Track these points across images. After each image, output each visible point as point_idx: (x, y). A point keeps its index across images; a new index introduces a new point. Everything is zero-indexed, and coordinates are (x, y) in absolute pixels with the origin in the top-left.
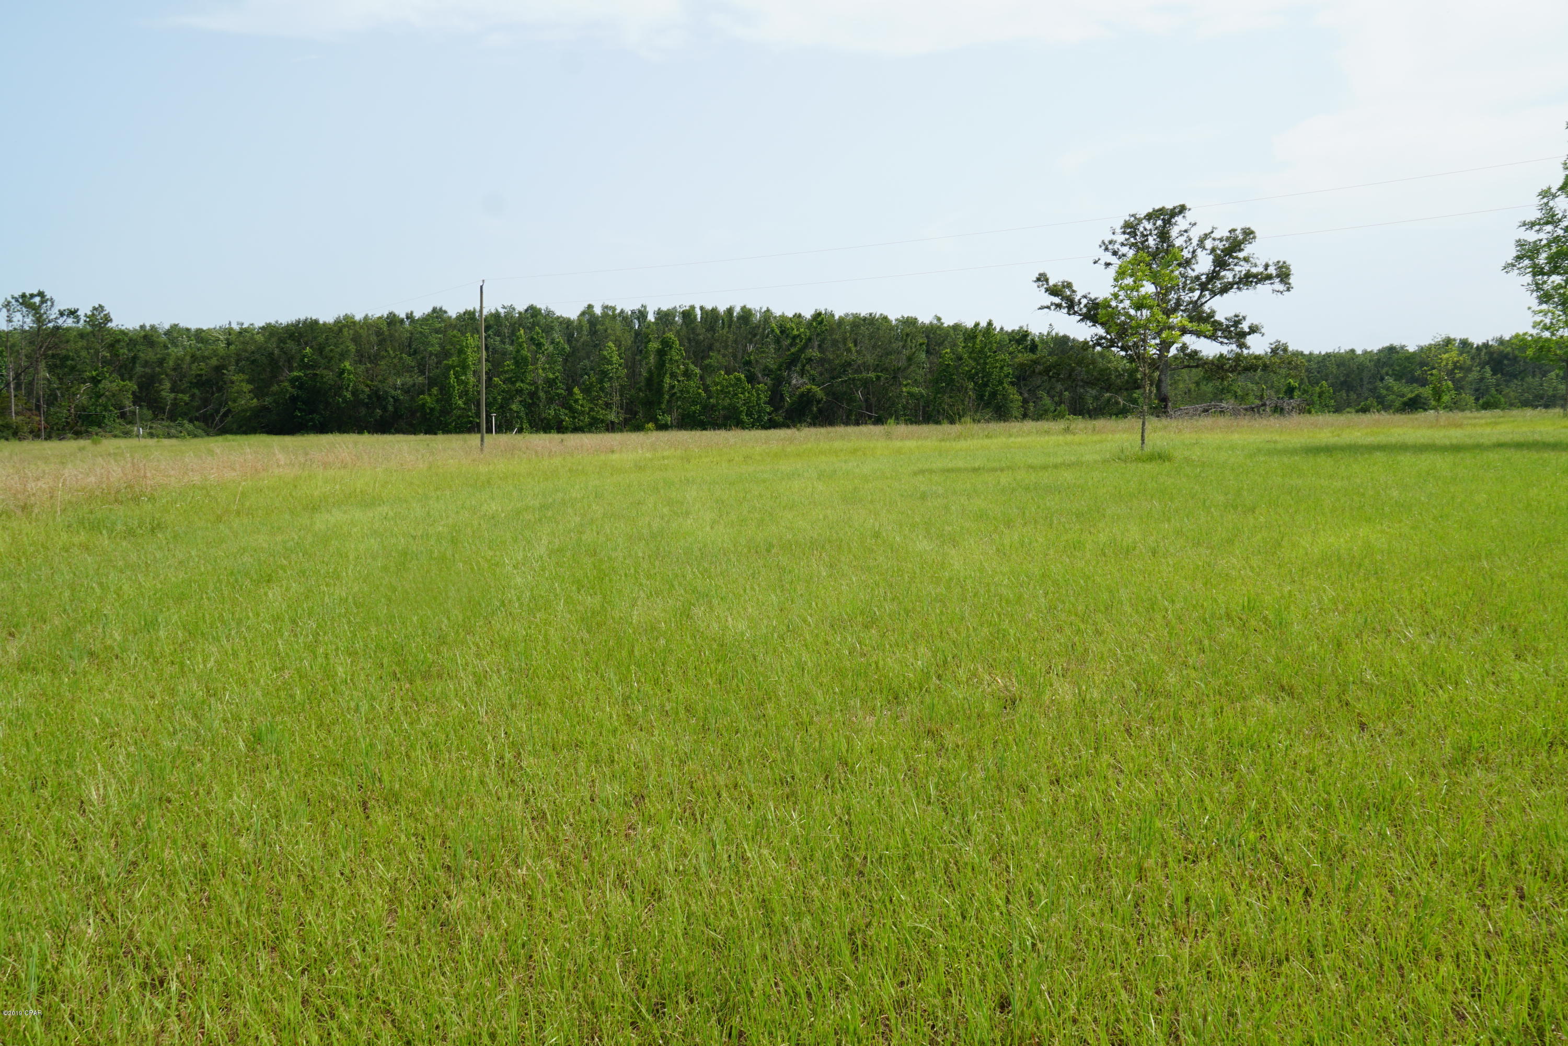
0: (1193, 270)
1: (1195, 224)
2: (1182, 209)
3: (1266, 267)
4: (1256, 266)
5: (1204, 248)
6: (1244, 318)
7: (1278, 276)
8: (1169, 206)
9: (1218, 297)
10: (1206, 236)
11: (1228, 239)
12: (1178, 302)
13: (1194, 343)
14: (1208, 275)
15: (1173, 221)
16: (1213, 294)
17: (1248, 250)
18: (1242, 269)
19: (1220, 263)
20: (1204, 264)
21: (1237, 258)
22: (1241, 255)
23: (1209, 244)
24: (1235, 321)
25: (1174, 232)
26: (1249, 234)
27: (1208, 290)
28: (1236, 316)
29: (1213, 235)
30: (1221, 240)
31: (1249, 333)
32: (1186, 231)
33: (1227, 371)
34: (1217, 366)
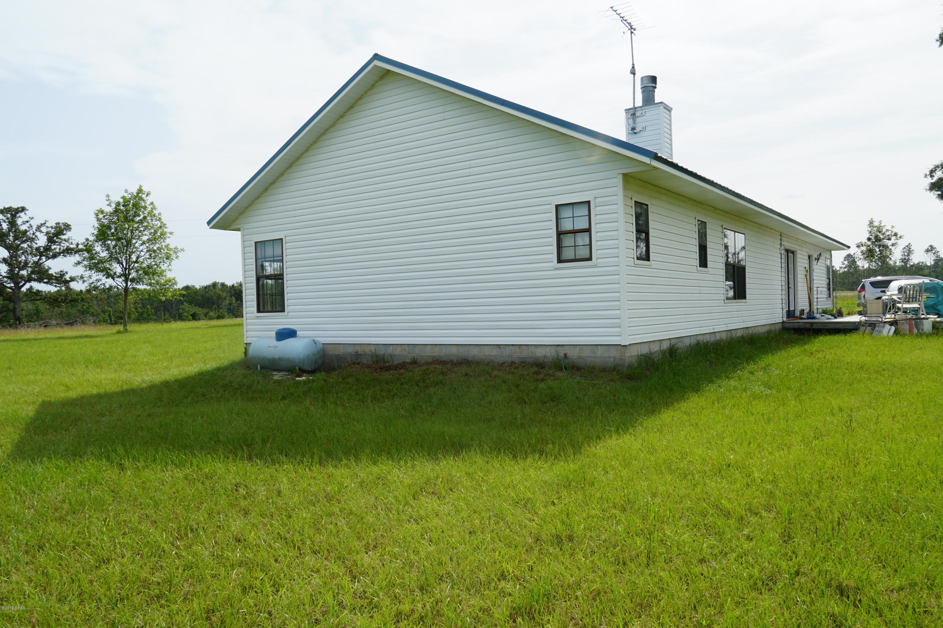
0: (36, 244)
1: (33, 218)
2: (23, 209)
3: (78, 245)
4: (72, 244)
5: (41, 232)
6: (67, 273)
7: (86, 250)
8: (15, 206)
9: (50, 260)
10: (42, 225)
11: (56, 228)
12: (26, 263)
13: (37, 286)
14: (44, 248)
15: (18, 215)
16: (48, 258)
17: (67, 235)
18: (65, 245)
19: (51, 240)
20: (42, 241)
21: (60, 239)
22: (63, 237)
23: (44, 229)
24: (61, 275)
25: (19, 221)
26: (68, 227)
27: (44, 256)
28: (61, 271)
29: (46, 225)
30: (52, 227)
31: (71, 281)
32: (27, 222)
33: (60, 302)
34: (53, 299)
